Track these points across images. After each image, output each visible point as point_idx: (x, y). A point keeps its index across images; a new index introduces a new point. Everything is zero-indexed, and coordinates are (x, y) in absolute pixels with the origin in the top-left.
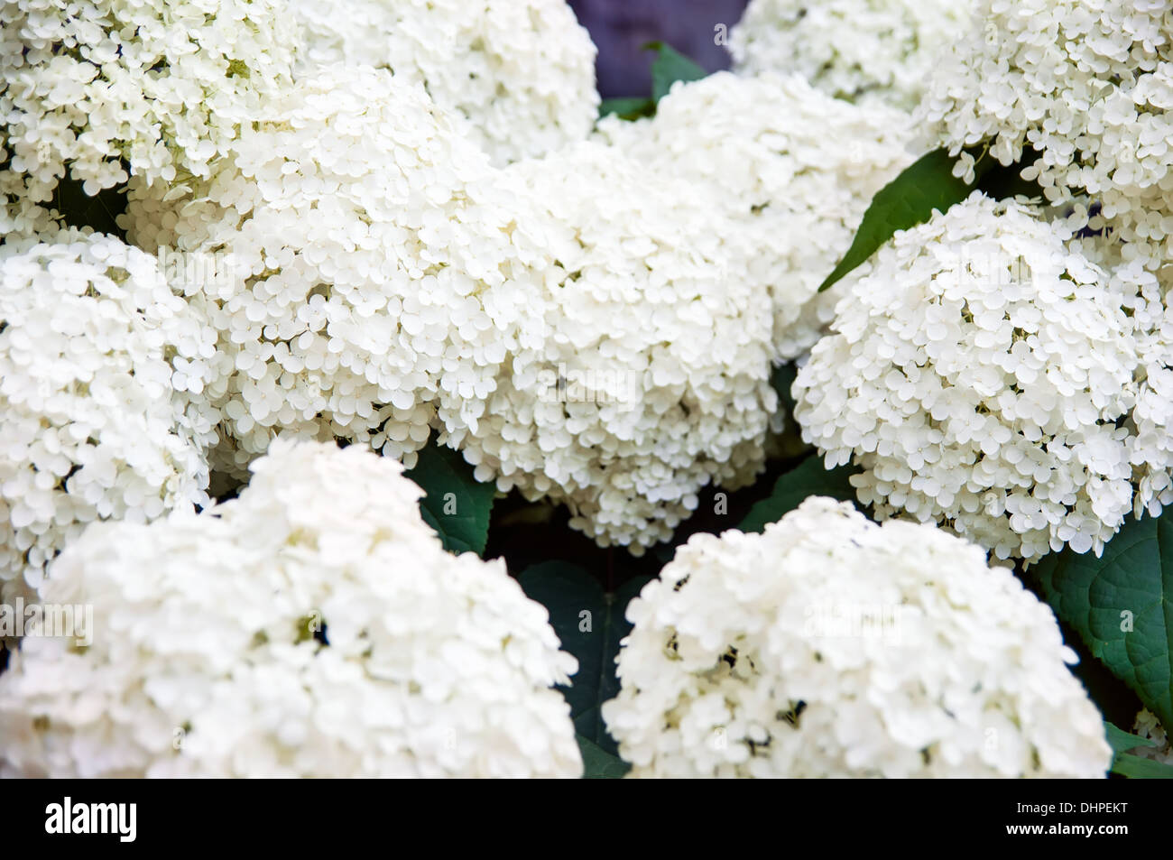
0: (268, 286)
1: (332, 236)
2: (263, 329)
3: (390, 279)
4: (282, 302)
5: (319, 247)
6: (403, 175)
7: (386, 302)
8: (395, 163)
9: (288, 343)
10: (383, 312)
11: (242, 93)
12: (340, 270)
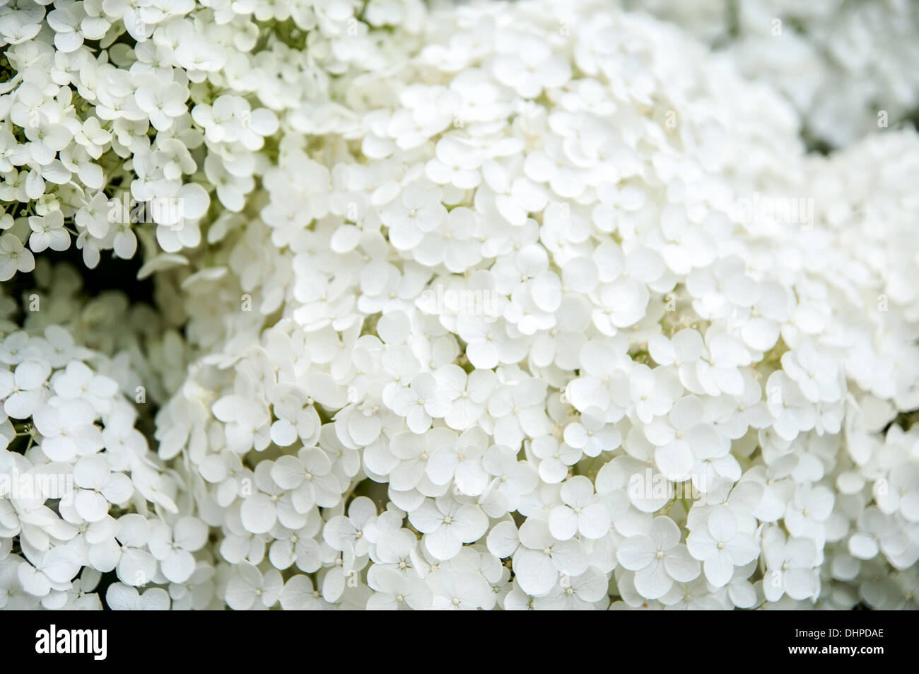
0: (278, 473)
1: (390, 397)
2: (268, 546)
3: (502, 481)
4: (303, 505)
5: (367, 413)
6: (554, 267)
7: (486, 526)
8: (539, 242)
9: (313, 576)
10: (477, 545)
11: (291, 76)
12: (403, 461)
